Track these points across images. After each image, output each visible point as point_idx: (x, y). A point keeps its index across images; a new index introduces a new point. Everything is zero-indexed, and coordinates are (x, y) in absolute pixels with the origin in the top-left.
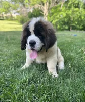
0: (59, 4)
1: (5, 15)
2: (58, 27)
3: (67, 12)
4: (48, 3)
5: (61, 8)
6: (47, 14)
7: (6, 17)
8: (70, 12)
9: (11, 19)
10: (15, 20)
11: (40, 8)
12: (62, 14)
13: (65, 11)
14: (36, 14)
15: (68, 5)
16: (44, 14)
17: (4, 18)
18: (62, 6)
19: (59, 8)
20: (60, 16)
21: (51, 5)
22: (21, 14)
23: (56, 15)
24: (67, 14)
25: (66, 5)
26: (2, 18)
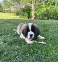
0: (42, 3)
1: (6, 10)
2: (41, 17)
3: (46, 8)
4: (34, 3)
5: (43, 6)
6: (34, 9)
7: (7, 11)
9: (10, 12)
10: (12, 13)
11: (29, 6)
12: (43, 9)
13: (45, 8)
15: (48, 4)
16: (32, 9)
17: (6, 11)
18: (43, 4)
19: (42, 5)
20: (42, 11)
21: (36, 4)
22: (16, 9)
23: (40, 10)
24: (46, 9)
25: (46, 4)
26: (4, 11)
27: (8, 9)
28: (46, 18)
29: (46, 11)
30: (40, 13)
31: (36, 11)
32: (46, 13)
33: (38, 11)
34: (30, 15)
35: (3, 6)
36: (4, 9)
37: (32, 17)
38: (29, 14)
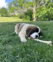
0: (42, 6)
1: (11, 14)
4: (35, 6)
5: (44, 8)
6: (35, 12)
8: (49, 10)
9: (15, 16)
10: (16, 17)
11: (31, 9)
12: (44, 12)
13: (46, 10)
14: (28, 13)
15: (48, 6)
16: (33, 12)
17: (11, 16)
20: (43, 13)
21: (37, 7)
22: (20, 13)
25: (46, 6)
26: (9, 16)
27: (13, 14)
28: (48, 19)
29: (47, 13)
30: (41, 15)
31: (37, 13)
32: (47, 15)
33: (40, 13)
34: (32, 18)
35: (8, 11)
36: (9, 14)
37: (34, 19)
38: (31, 16)
